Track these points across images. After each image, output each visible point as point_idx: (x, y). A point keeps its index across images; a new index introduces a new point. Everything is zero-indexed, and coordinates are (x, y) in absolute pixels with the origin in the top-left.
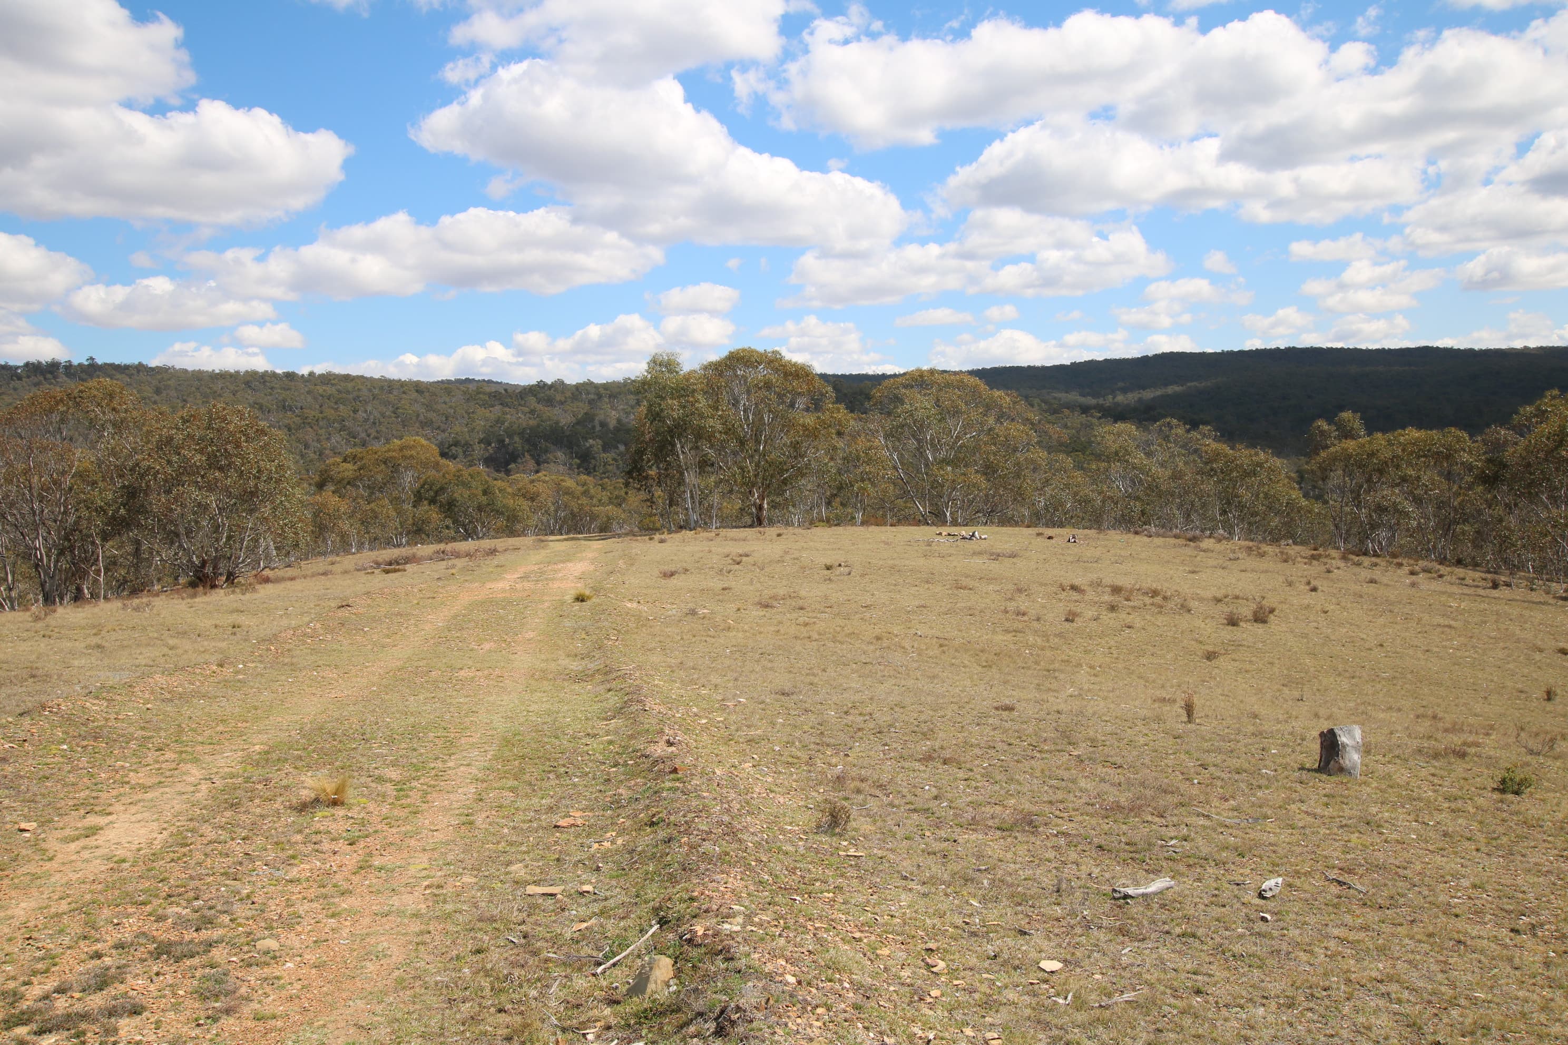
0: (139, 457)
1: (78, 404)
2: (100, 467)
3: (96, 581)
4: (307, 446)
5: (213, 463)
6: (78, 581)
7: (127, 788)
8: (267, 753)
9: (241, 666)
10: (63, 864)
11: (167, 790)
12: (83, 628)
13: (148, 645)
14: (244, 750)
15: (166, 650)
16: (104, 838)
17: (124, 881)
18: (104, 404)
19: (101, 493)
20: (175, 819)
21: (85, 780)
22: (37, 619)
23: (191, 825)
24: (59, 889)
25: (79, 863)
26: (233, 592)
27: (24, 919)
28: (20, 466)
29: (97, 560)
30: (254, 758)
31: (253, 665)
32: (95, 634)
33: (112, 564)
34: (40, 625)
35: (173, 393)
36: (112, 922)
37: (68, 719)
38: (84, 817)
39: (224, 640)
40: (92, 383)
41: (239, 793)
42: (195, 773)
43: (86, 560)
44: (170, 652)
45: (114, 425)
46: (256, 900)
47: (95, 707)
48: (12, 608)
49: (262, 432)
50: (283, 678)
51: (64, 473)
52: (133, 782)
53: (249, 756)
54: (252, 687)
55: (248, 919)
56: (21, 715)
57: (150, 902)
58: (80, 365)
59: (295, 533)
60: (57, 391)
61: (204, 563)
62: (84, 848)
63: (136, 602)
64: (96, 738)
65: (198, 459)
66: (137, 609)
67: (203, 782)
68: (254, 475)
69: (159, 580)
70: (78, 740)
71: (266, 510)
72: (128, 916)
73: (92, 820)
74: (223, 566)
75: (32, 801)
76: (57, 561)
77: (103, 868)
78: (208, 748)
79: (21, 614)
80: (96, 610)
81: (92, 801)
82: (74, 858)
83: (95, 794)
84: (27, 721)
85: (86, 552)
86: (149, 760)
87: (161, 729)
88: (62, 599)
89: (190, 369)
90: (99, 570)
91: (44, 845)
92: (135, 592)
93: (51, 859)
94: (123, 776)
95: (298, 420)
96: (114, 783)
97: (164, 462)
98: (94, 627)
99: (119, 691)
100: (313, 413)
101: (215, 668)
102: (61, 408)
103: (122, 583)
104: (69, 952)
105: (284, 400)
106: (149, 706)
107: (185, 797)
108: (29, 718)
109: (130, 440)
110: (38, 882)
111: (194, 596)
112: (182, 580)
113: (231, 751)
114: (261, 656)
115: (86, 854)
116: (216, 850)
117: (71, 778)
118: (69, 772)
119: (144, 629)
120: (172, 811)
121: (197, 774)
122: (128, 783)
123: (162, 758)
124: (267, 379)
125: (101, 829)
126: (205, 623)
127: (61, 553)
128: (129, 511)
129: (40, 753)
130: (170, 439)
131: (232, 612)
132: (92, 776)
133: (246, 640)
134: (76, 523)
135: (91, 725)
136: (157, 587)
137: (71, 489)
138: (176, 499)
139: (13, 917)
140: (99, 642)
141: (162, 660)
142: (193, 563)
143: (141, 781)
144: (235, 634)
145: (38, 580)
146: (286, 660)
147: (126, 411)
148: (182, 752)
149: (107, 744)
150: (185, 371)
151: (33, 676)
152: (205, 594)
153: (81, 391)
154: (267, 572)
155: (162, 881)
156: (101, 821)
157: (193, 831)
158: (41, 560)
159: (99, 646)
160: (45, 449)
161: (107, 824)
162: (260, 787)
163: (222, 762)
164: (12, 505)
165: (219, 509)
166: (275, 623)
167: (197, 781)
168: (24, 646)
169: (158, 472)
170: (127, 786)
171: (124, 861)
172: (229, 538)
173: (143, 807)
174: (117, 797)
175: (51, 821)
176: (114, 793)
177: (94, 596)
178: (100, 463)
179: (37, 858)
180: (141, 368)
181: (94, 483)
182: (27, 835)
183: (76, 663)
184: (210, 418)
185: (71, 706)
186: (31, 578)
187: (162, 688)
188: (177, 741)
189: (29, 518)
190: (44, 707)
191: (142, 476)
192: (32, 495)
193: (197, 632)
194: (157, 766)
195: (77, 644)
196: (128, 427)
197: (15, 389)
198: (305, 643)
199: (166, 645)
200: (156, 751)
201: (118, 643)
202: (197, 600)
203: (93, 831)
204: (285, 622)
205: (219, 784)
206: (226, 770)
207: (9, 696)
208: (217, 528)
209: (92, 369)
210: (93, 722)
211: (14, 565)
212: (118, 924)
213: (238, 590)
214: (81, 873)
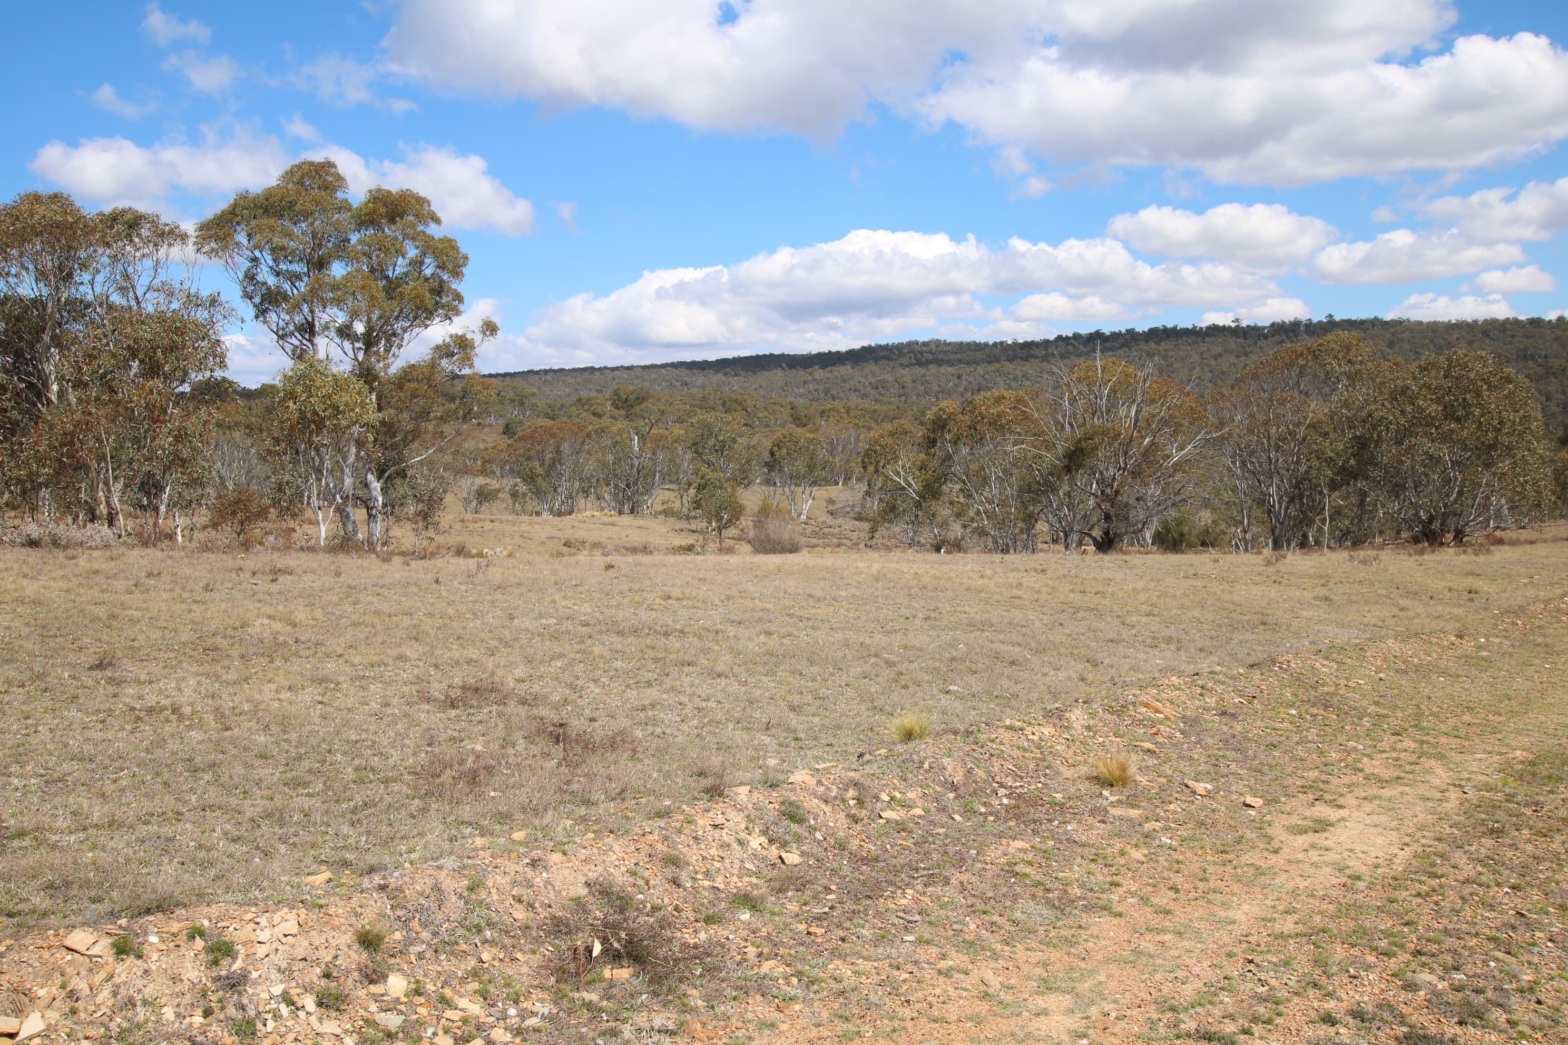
0: (1373, 407)
1: (1316, 357)
2: (1332, 419)
3: (1320, 530)
4: (1549, 398)
5: (1449, 413)
6: (1305, 529)
7: (1360, 778)
8: (1532, 764)
9: (1483, 640)
10: (1290, 861)
11: (1407, 789)
12: (1311, 577)
13: (1377, 603)
14: (1501, 754)
15: (1396, 611)
16: (1334, 839)
17: (1361, 908)
18: (1340, 356)
19: (1331, 444)
20: (1419, 834)
21: (1314, 756)
22: (1269, 563)
23: (1441, 847)
24: (1284, 897)
25: (1307, 866)
26: (1465, 552)
27: (1245, 929)
28: (1261, 418)
29: (1324, 509)
30: (1516, 767)
31: (1497, 640)
32: (1323, 585)
33: (1337, 513)
34: (1271, 569)
35: (1406, 346)
36: (1347, 971)
37: (1298, 679)
38: (1313, 805)
39: (1460, 606)
40: (1330, 337)
41: (1500, 815)
42: (1440, 775)
43: (1313, 509)
44: (1401, 614)
45: (1349, 377)
46: (1542, 997)
47: (1325, 668)
48: (1246, 550)
49: (1508, 380)
50: (1537, 661)
51: (1299, 424)
52: (1367, 771)
53: (1507, 762)
54: (1500, 670)
55: (1533, 1028)
56: (1252, 666)
57: (1394, 955)
58: (1320, 323)
59: (1537, 492)
60: (1299, 347)
61: (1431, 519)
62: (1313, 846)
63: (1362, 554)
64: (1326, 707)
65: (1434, 409)
66: (1364, 562)
67: (1451, 788)
68: (1494, 427)
69: (1381, 533)
70: (1308, 706)
71: (1504, 465)
72: (1368, 968)
73: (1322, 811)
74: (1452, 522)
75: (1259, 771)
76: (1287, 508)
77: (1335, 881)
78: (1455, 743)
79: (1254, 556)
80: (1323, 559)
81: (1321, 785)
82: (1301, 856)
83: (1324, 777)
84: (1256, 675)
85: (1313, 501)
86: (1385, 745)
87: (1397, 707)
88: (1289, 544)
89: (1425, 320)
90: (1325, 519)
91: (1269, 831)
92: (1357, 543)
93: (1276, 852)
94: (1356, 761)
95: (1540, 370)
96: (1346, 767)
97: (1398, 413)
98: (1321, 577)
99: (1350, 654)
100: (1558, 362)
101: (1453, 639)
102: (1301, 362)
103: (1346, 534)
104: (1296, 999)
105: (1526, 349)
106: (1382, 675)
107: (1430, 804)
108: (1258, 672)
109: (1361, 393)
110: (1263, 880)
111: (1421, 553)
112: (1404, 535)
113: (1484, 751)
114: (1506, 630)
115: (1314, 855)
116: (1477, 895)
117: (1300, 752)
118: (1298, 743)
119: (1372, 584)
120: (1415, 820)
121: (1443, 775)
122: (1361, 770)
123: (1399, 746)
124: (1508, 326)
125: (1332, 825)
126: (1438, 585)
127: (1291, 501)
128: (1357, 461)
129: (1269, 714)
130: (1405, 389)
131: (1467, 574)
132: (1322, 753)
133: (1486, 609)
134: (1307, 472)
135: (1321, 690)
136: (1378, 540)
137: (1304, 439)
138: (1407, 451)
139: (1234, 922)
140: (1328, 594)
141: (1393, 622)
142: (1419, 517)
143: (1376, 771)
144: (1472, 600)
145: (1269, 525)
146: (1539, 640)
147: (1361, 363)
148: (1422, 742)
149: (1338, 716)
150: (1420, 323)
151: (1264, 623)
152: (1433, 551)
153: (1320, 345)
154: (1498, 533)
155: (1407, 924)
156: (1332, 814)
157: (1442, 856)
158: (1274, 506)
159: (1326, 598)
160: (1284, 400)
161: (1339, 821)
162: (1528, 812)
163: (1473, 766)
164: (1252, 453)
165: (1452, 462)
166: (1519, 593)
167: (1444, 787)
168: (1256, 591)
169: (1391, 423)
170: (1361, 774)
171: (1358, 878)
172: (1460, 493)
173: (1379, 806)
174: (1349, 786)
175: (1277, 801)
176: (1346, 780)
177: (1318, 543)
178: (1332, 414)
179: (1262, 846)
180: (1376, 323)
181: (1327, 434)
182: (1252, 812)
183: (1304, 614)
184: (1450, 366)
185: (1301, 665)
186: (1263, 523)
187: (1396, 657)
188: (1416, 726)
189: (1266, 466)
190: (1274, 662)
191: (1374, 427)
192: (1269, 445)
193: (1430, 594)
194: (1394, 755)
195: (1305, 593)
196: (1362, 379)
197: (1261, 348)
198: (1559, 621)
199: (1397, 605)
200: (1393, 734)
201: (1345, 597)
202: (1425, 557)
203: (1321, 826)
204: (1531, 592)
205: (1472, 795)
206: (1480, 777)
207: (1241, 642)
208: (1447, 481)
209: (1331, 325)
210: (1323, 686)
211: (1250, 508)
212: (1355, 977)
213: (1469, 550)
214: (1309, 880)
